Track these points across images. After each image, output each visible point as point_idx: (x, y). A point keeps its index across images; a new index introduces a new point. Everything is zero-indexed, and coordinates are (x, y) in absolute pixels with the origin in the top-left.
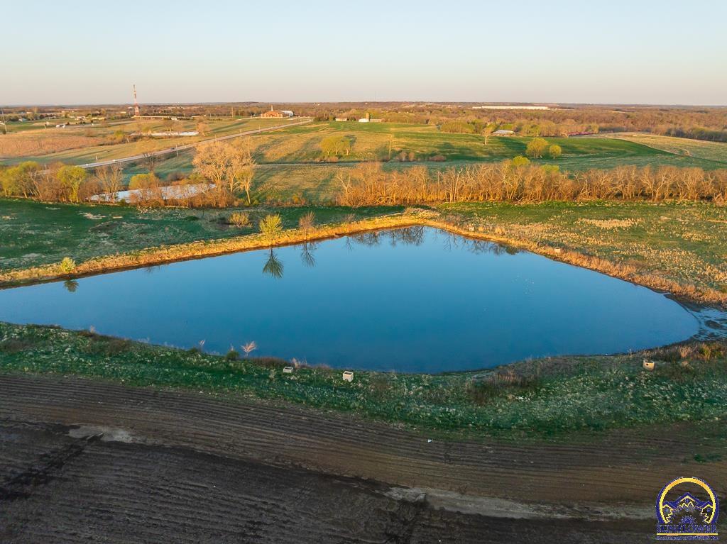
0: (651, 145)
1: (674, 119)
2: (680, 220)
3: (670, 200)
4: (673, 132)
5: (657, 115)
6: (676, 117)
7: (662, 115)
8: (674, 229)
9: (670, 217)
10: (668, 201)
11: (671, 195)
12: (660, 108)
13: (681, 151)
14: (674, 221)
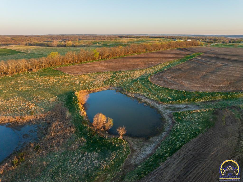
0: (17, 50)
1: (29, 40)
2: (19, 82)
3: (17, 73)
4: (28, 44)
5: (23, 38)
6: (30, 39)
7: (25, 38)
8: (16, 87)
9: (15, 81)
10: (16, 74)
11: (16, 71)
12: (26, 36)
13: (27, 51)
14: (17, 83)
